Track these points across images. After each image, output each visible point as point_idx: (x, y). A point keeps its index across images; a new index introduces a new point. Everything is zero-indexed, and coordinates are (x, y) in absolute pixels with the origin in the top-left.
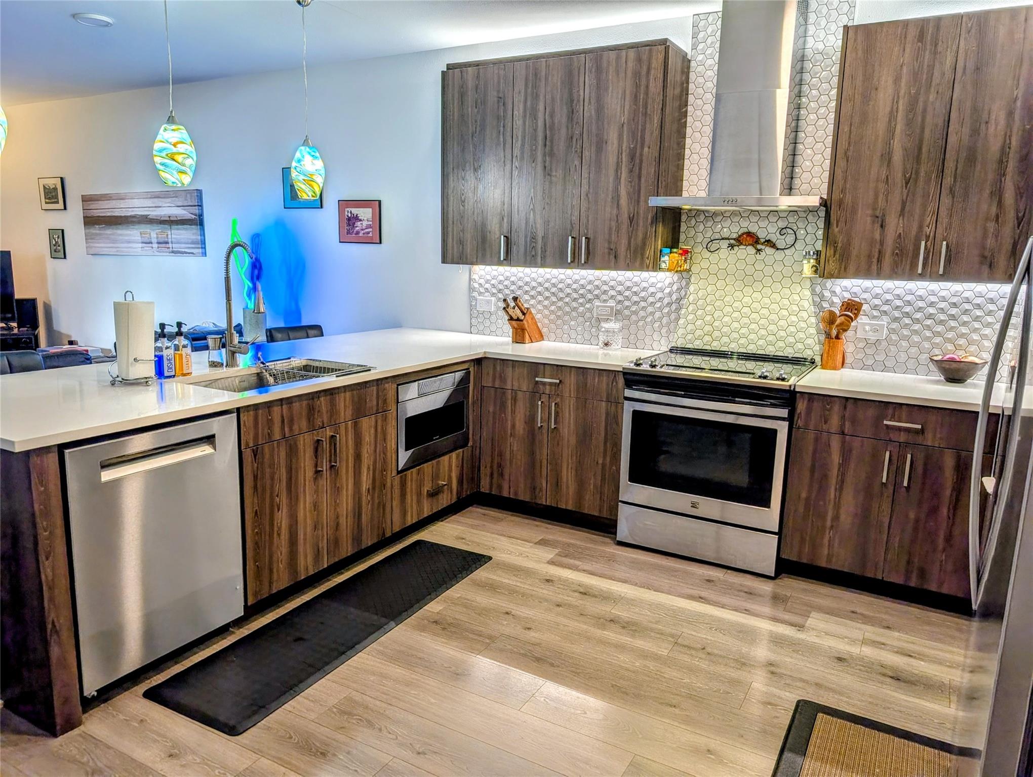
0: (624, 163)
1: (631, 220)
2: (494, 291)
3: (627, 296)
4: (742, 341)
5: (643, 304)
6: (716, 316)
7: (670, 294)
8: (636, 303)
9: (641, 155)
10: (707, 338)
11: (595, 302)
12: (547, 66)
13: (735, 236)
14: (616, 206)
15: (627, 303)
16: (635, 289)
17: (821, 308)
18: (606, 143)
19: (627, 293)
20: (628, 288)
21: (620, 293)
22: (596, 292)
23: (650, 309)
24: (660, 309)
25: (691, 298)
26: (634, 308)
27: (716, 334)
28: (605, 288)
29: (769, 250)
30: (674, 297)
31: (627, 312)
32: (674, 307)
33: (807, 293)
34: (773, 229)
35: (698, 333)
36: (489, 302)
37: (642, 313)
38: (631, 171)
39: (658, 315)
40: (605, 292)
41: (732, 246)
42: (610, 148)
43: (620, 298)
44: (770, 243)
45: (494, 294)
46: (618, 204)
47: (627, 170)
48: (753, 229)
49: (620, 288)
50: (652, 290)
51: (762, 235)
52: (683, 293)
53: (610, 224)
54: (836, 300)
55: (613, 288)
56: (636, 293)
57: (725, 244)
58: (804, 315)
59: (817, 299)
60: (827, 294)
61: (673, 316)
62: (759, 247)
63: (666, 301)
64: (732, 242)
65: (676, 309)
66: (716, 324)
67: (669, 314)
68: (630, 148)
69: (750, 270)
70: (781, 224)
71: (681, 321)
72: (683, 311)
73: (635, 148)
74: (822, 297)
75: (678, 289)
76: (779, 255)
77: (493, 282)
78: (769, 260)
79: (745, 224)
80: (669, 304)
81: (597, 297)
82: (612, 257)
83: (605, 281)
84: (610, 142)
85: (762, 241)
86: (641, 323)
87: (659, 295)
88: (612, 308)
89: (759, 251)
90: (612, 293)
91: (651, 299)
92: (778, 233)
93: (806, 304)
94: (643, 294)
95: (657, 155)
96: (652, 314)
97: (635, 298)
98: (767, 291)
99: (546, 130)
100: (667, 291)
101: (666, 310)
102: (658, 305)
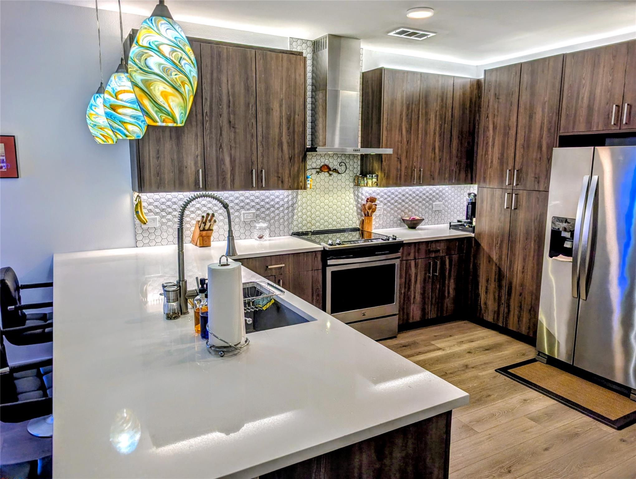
0: (284, 123)
1: (290, 159)
2: (158, 210)
3: (262, 205)
4: (326, 224)
5: (272, 209)
6: (312, 212)
7: (288, 202)
8: (268, 209)
9: (294, 119)
10: (309, 225)
11: (241, 211)
12: (228, 52)
13: (319, 167)
14: (280, 149)
15: (263, 210)
16: (267, 200)
17: (358, 203)
18: (272, 110)
19: (262, 203)
20: (263, 200)
21: (258, 203)
22: (242, 204)
23: (277, 212)
24: (283, 211)
25: (299, 203)
26: (267, 212)
27: (313, 222)
28: (248, 201)
29: (335, 174)
30: (290, 203)
31: (263, 215)
32: (290, 209)
33: (352, 195)
34: (336, 163)
35: (304, 222)
36: (154, 220)
37: (272, 215)
38: (288, 129)
39: (282, 214)
40: (248, 204)
41: (318, 172)
42: (275, 113)
43: (258, 206)
44: (335, 170)
45: (157, 213)
46: (282, 149)
47: (286, 127)
48: (327, 162)
49: (257, 200)
50: (277, 200)
51: (331, 166)
52: (295, 200)
53: (278, 161)
54: (363, 197)
55: (253, 201)
56: (268, 203)
57: (314, 171)
58: (351, 206)
59: (356, 198)
60: (360, 195)
61: (290, 215)
62: (331, 172)
63: (286, 206)
64: (318, 170)
65: (292, 210)
66: (313, 216)
67: (288, 213)
68: (287, 114)
69: (327, 185)
70: (339, 160)
71: (295, 217)
72: (296, 211)
73: (290, 115)
74: (358, 197)
75: (292, 198)
76: (339, 177)
77: (156, 204)
78: (335, 180)
79: (323, 160)
80: (288, 208)
81: (243, 207)
82: (280, 182)
83: (247, 197)
84: (274, 110)
85: (332, 169)
86: (272, 221)
87: (281, 203)
88: (254, 213)
89: (330, 175)
90: (253, 204)
91: (277, 206)
92: (338, 165)
93: (352, 201)
94: (272, 203)
95: (303, 120)
96: (278, 214)
97: (268, 206)
98: (335, 196)
99: (229, 96)
100: (286, 200)
101: (286, 211)
102: (281, 209)
